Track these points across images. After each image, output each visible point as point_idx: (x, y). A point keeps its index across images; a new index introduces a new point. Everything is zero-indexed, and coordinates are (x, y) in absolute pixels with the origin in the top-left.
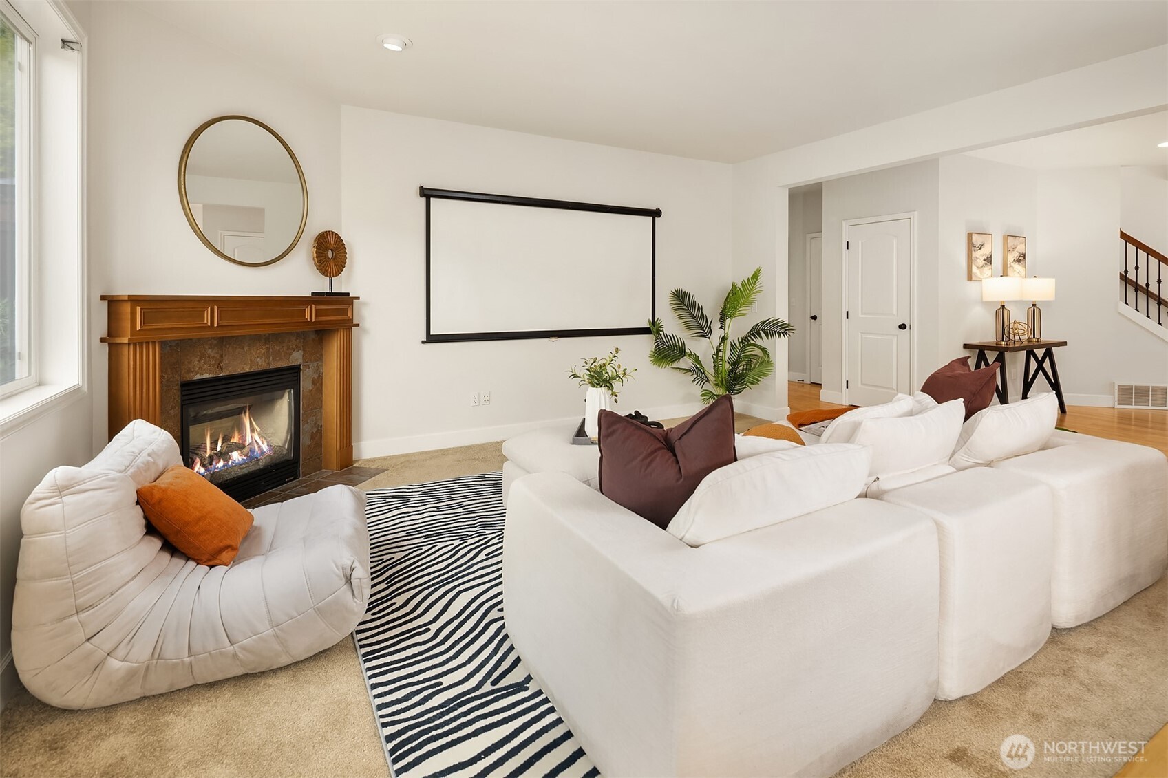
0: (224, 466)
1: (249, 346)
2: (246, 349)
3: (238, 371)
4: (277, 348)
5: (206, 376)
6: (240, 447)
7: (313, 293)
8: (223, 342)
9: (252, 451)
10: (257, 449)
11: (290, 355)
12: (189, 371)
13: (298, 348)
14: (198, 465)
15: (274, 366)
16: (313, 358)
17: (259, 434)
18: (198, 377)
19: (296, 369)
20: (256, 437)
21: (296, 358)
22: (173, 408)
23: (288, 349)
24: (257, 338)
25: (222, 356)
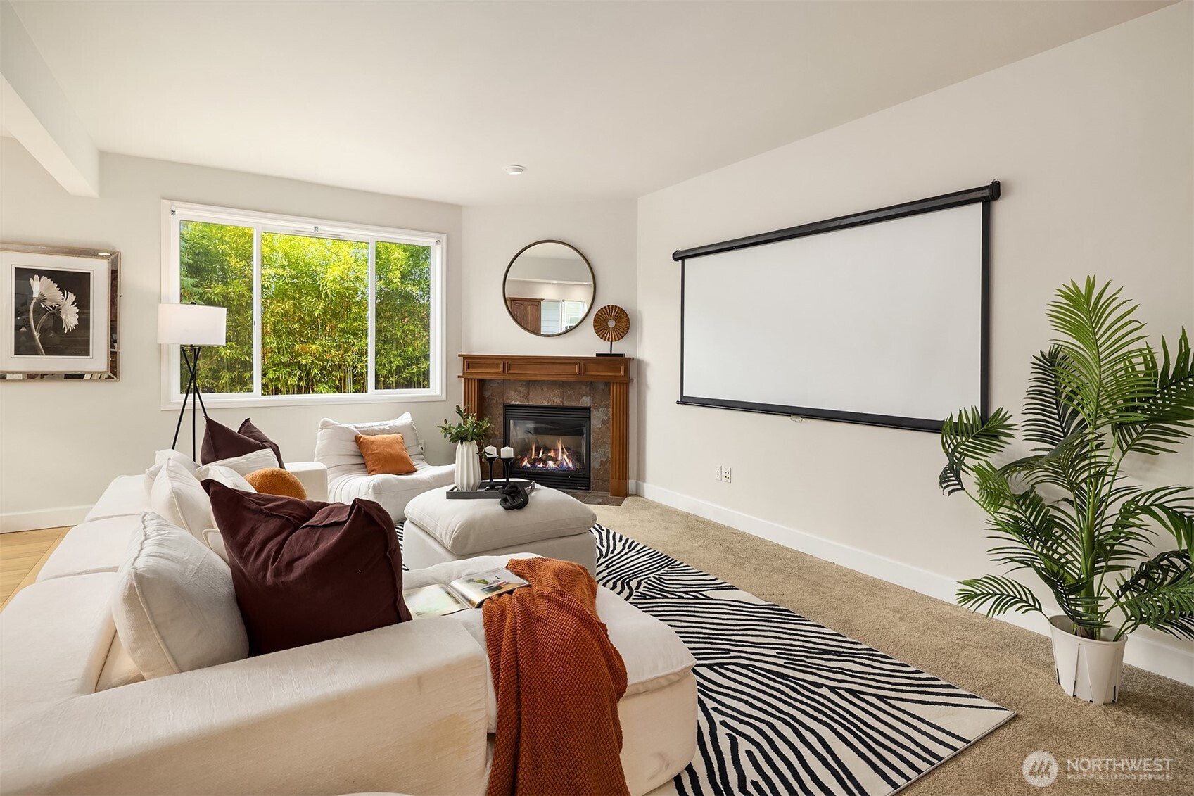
0: (543, 467)
1: (547, 388)
2: (545, 390)
3: (539, 403)
4: (569, 392)
5: (518, 403)
6: (555, 460)
7: (597, 355)
8: (530, 384)
9: (562, 464)
10: (565, 464)
11: (580, 399)
12: (508, 398)
13: (587, 395)
14: (526, 461)
15: (566, 404)
16: (602, 404)
17: (567, 456)
18: (513, 403)
19: (587, 410)
20: (565, 457)
21: (586, 401)
22: (499, 417)
23: (579, 394)
24: (553, 383)
25: (528, 392)
